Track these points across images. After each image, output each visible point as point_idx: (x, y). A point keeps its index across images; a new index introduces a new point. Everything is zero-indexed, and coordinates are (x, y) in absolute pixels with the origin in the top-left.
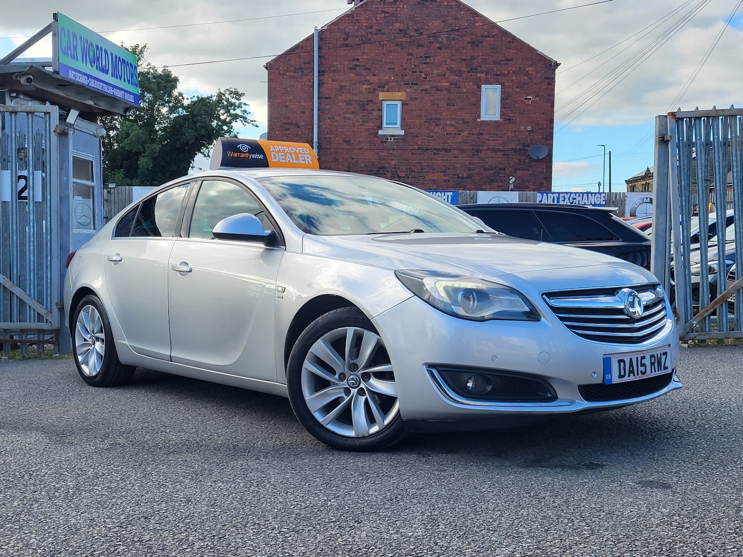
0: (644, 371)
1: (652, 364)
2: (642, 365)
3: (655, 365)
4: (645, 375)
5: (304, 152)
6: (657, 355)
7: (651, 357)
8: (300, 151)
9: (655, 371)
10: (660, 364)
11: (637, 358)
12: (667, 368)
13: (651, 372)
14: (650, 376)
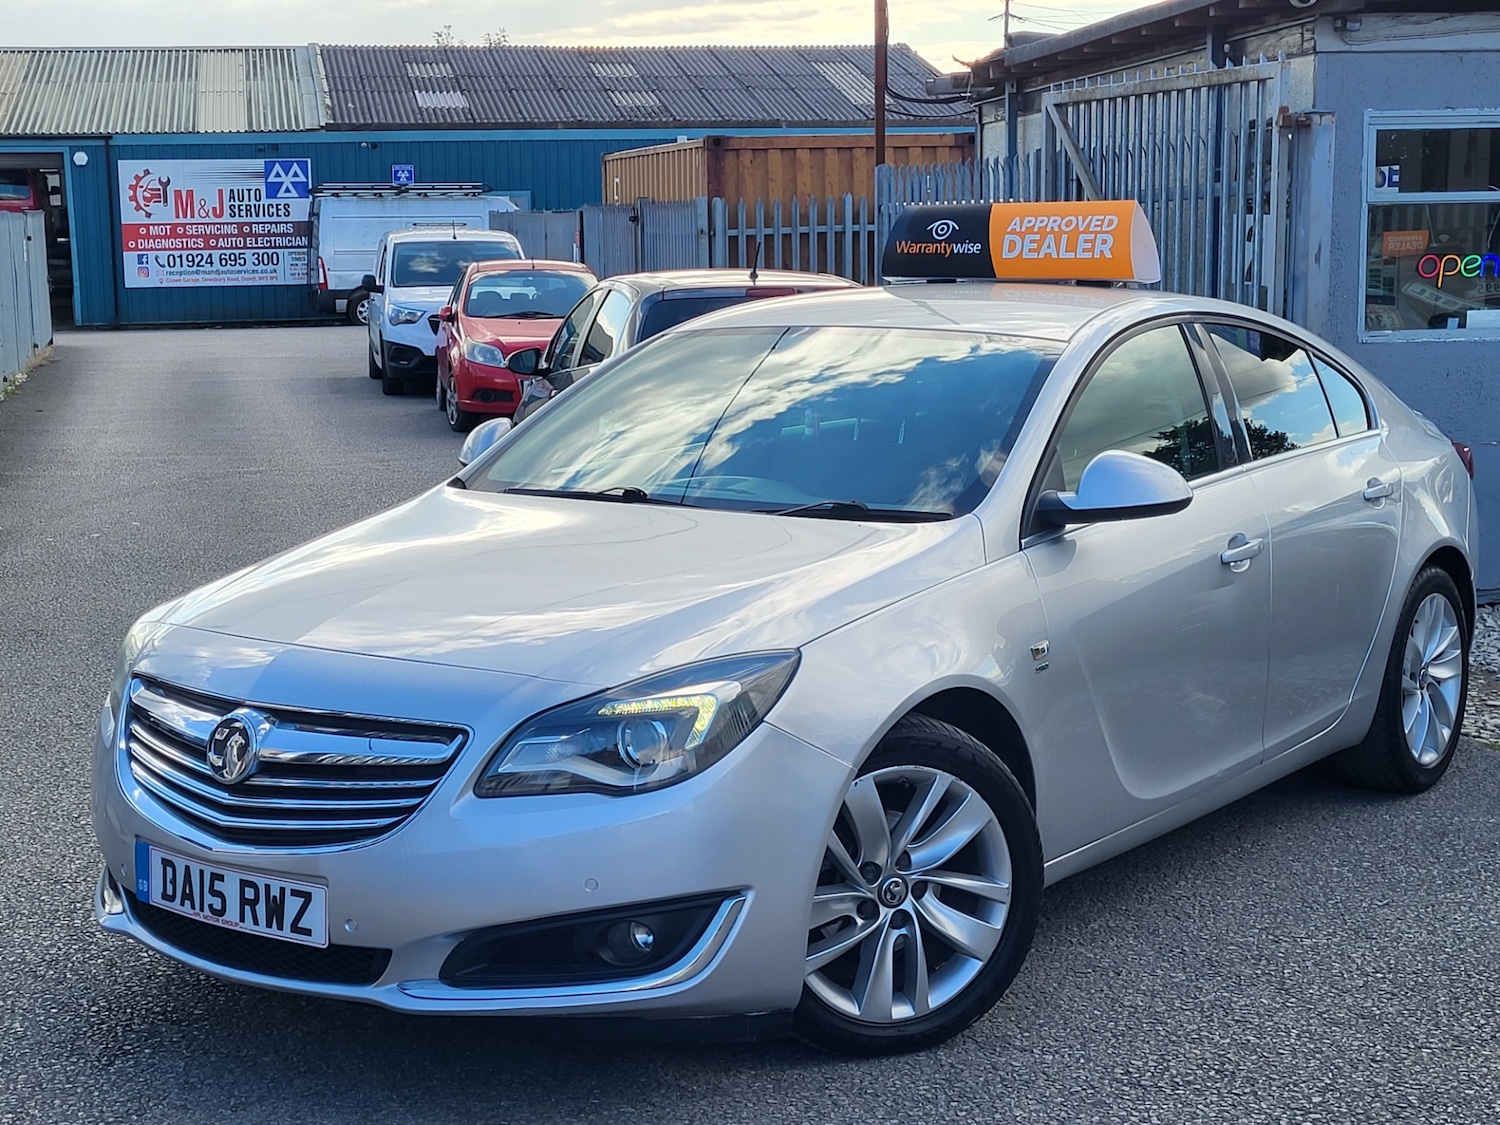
0: (218, 905)
1: (244, 901)
2: (215, 893)
3: (257, 907)
4: (221, 918)
5: (1101, 226)
6: (267, 887)
7: (244, 884)
8: (1092, 225)
9: (256, 923)
10: (276, 911)
11: (202, 872)
12: (308, 932)
13: (242, 919)
14: (237, 929)
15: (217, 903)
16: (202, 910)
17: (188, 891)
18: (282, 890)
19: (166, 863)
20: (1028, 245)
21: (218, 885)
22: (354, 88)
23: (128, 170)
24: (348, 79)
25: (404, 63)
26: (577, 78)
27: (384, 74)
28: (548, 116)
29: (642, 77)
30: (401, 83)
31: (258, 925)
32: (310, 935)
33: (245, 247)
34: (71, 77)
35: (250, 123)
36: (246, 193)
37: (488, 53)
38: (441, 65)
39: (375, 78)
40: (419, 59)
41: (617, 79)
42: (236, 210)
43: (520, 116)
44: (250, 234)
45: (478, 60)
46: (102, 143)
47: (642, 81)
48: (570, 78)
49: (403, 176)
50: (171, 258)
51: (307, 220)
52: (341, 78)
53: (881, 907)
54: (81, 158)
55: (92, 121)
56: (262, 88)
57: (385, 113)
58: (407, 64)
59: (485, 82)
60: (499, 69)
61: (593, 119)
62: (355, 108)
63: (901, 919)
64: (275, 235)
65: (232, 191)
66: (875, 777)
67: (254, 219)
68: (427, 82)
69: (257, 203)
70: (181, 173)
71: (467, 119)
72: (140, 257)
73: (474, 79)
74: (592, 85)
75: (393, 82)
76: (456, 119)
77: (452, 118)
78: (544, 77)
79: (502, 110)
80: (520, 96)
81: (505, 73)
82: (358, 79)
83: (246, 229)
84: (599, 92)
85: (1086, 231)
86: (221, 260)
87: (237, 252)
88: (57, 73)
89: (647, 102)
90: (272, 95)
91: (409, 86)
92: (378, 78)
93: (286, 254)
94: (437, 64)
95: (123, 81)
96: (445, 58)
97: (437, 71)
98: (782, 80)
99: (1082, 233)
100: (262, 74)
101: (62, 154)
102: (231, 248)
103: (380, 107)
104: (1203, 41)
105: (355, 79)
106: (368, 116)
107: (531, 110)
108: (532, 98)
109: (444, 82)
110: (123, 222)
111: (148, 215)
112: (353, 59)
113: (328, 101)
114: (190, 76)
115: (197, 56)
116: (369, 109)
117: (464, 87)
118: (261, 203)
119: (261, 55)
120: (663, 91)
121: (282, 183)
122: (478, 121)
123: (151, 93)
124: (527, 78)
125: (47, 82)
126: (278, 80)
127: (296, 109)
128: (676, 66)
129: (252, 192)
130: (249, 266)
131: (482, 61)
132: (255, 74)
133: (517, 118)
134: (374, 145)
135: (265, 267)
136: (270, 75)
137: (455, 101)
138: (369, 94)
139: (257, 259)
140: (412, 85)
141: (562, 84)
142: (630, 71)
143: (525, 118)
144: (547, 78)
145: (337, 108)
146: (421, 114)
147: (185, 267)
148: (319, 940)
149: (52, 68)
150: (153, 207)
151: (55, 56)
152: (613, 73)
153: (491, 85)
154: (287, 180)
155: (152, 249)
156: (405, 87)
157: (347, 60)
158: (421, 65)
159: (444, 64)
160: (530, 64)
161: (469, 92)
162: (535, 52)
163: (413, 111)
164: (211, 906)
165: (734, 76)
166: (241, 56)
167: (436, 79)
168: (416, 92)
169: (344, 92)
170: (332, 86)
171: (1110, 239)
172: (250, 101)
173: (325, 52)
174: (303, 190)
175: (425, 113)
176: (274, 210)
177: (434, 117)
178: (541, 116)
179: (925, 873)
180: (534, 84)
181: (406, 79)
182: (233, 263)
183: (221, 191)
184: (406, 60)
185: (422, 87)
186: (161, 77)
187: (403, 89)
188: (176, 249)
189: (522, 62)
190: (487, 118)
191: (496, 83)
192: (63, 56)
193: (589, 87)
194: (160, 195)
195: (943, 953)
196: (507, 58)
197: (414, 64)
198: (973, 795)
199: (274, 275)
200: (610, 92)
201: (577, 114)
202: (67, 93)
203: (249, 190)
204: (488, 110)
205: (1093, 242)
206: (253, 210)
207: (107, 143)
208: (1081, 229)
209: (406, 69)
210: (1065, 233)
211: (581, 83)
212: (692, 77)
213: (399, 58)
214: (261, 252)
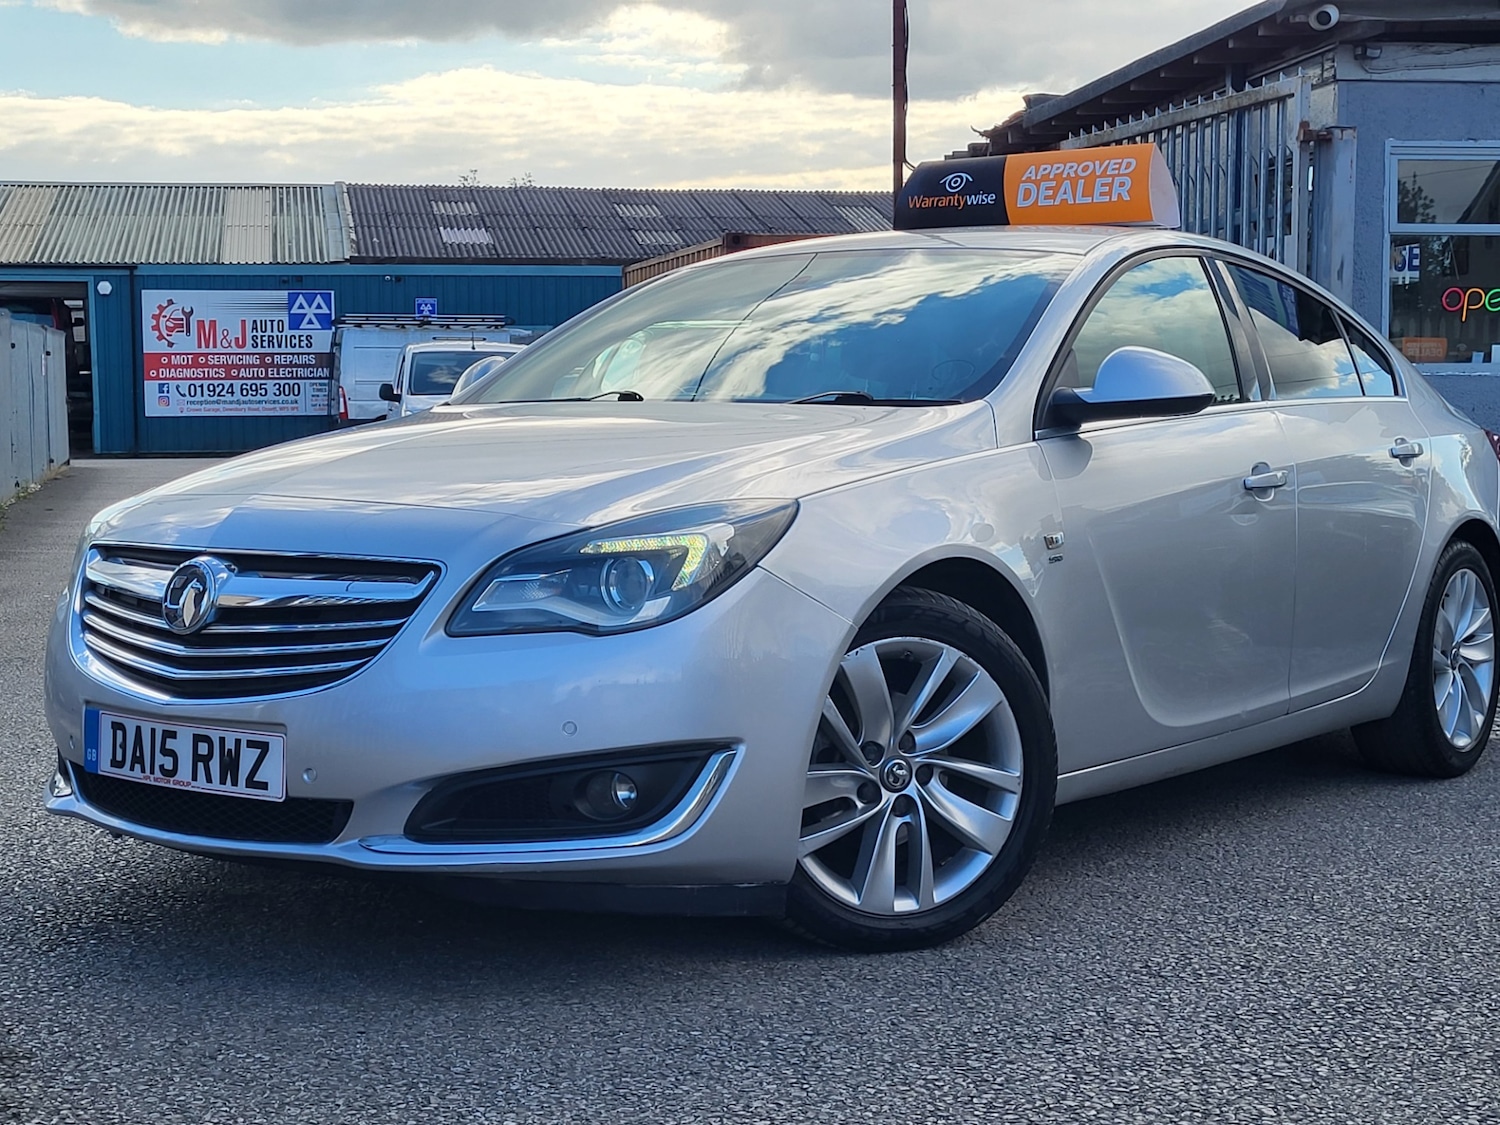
0: (169, 766)
1: (197, 758)
2: (166, 752)
3: (210, 763)
4: (172, 779)
5: (1119, 169)
6: (222, 740)
7: (197, 739)
8: (1110, 168)
9: (209, 780)
10: (230, 765)
11: (153, 730)
12: (264, 786)
13: (195, 778)
14: (189, 788)
15: (168, 763)
16: (152, 772)
17: (138, 754)
18: (238, 742)
19: (117, 726)
20: (1043, 193)
21: (170, 744)
22: (379, 224)
23: (151, 300)
24: (374, 216)
25: (430, 201)
26: (601, 218)
27: (409, 211)
28: (572, 253)
29: (666, 217)
30: (426, 220)
31: (211, 782)
32: (266, 789)
33: (267, 378)
34: (98, 210)
35: (275, 256)
36: (269, 323)
37: (513, 193)
38: (466, 204)
39: (400, 215)
40: (445, 198)
41: (641, 219)
42: (259, 341)
43: (544, 252)
44: (272, 365)
45: (503, 199)
46: (127, 273)
47: (665, 221)
48: (595, 217)
49: (426, 309)
50: (192, 387)
51: (328, 351)
52: (367, 215)
53: (883, 790)
54: (105, 288)
55: (117, 252)
56: (288, 223)
57: (410, 248)
58: (433, 202)
59: (510, 220)
60: (524, 208)
61: (617, 256)
62: (380, 243)
63: (905, 806)
64: (297, 366)
65: (255, 321)
66: (877, 647)
67: (276, 350)
68: (452, 219)
69: (280, 334)
70: (205, 304)
71: (491, 254)
72: (161, 386)
73: (498, 217)
74: (615, 224)
75: (419, 219)
76: (480, 254)
77: (476, 253)
78: (568, 217)
79: (527, 247)
80: (544, 233)
81: (530, 212)
82: (384, 216)
83: (268, 360)
84: (624, 231)
85: (1104, 174)
86: (242, 390)
87: (258, 382)
88: (85, 206)
89: (671, 241)
90: (297, 230)
91: (434, 223)
92: (404, 215)
93: (307, 385)
94: (463, 203)
95: (150, 214)
96: (470, 197)
97: (462, 209)
98: (805, 222)
99: (1099, 177)
100: (289, 210)
101: (86, 283)
102: (253, 378)
103: (405, 242)
104: (1222, 84)
105: (380, 215)
106: (393, 250)
107: (555, 248)
108: (556, 235)
109: (469, 219)
110: (145, 352)
111: (171, 345)
112: (379, 197)
113: (353, 236)
114: (217, 211)
115: (225, 193)
116: (394, 244)
117: (488, 224)
118: (284, 334)
119: (288, 193)
120: (687, 232)
121: (305, 315)
122: (502, 256)
123: (178, 227)
124: (552, 217)
125: (74, 215)
126: (304, 216)
127: (321, 243)
128: (699, 208)
129: (275, 324)
130: (270, 397)
131: (507, 200)
132: (282, 210)
133: (540, 254)
134: (398, 279)
135: (286, 398)
136: (296, 211)
137: (481, 237)
138: (394, 230)
139: (279, 389)
140: (436, 222)
141: (586, 223)
142: (654, 212)
143: (548, 254)
144: (572, 217)
145: (362, 242)
146: (446, 249)
147: (206, 397)
148: (275, 793)
149: (79, 201)
150: (175, 337)
151: (83, 191)
152: (637, 213)
153: (515, 223)
154: (310, 312)
155: (173, 378)
156: (430, 224)
157: (373, 199)
158: (447, 204)
159: (469, 203)
160: (554, 204)
161: (494, 229)
162: (560, 192)
163: (438, 246)
164: (162, 767)
165: (757, 218)
166: (268, 194)
167: (462, 217)
168: (441, 228)
169: (369, 227)
170: (358, 221)
171: (1128, 181)
172: (275, 235)
173: (352, 191)
174: (325, 321)
175: (449, 249)
176: (297, 341)
177: (458, 252)
178: (565, 252)
179: (930, 756)
180: (559, 223)
181: (431, 216)
182: (254, 393)
183: (244, 322)
184: (432, 198)
185: (447, 224)
186: (187, 211)
187: (428, 225)
188: (197, 379)
189: (547, 202)
190: (511, 253)
191: (520, 221)
192: (91, 191)
193: (613, 226)
194: (183, 325)
195: (951, 845)
196: (532, 199)
197: (440, 203)
198: (981, 673)
199: (295, 405)
200: (633, 231)
201: (600, 251)
202: (93, 226)
203: (272, 321)
204: (513, 247)
205: (1111, 185)
206: (275, 341)
207: (132, 273)
208: (1098, 174)
209: (432, 207)
210: (1082, 178)
211: (605, 222)
212: (715, 219)
213: (425, 197)
214: (282, 382)
